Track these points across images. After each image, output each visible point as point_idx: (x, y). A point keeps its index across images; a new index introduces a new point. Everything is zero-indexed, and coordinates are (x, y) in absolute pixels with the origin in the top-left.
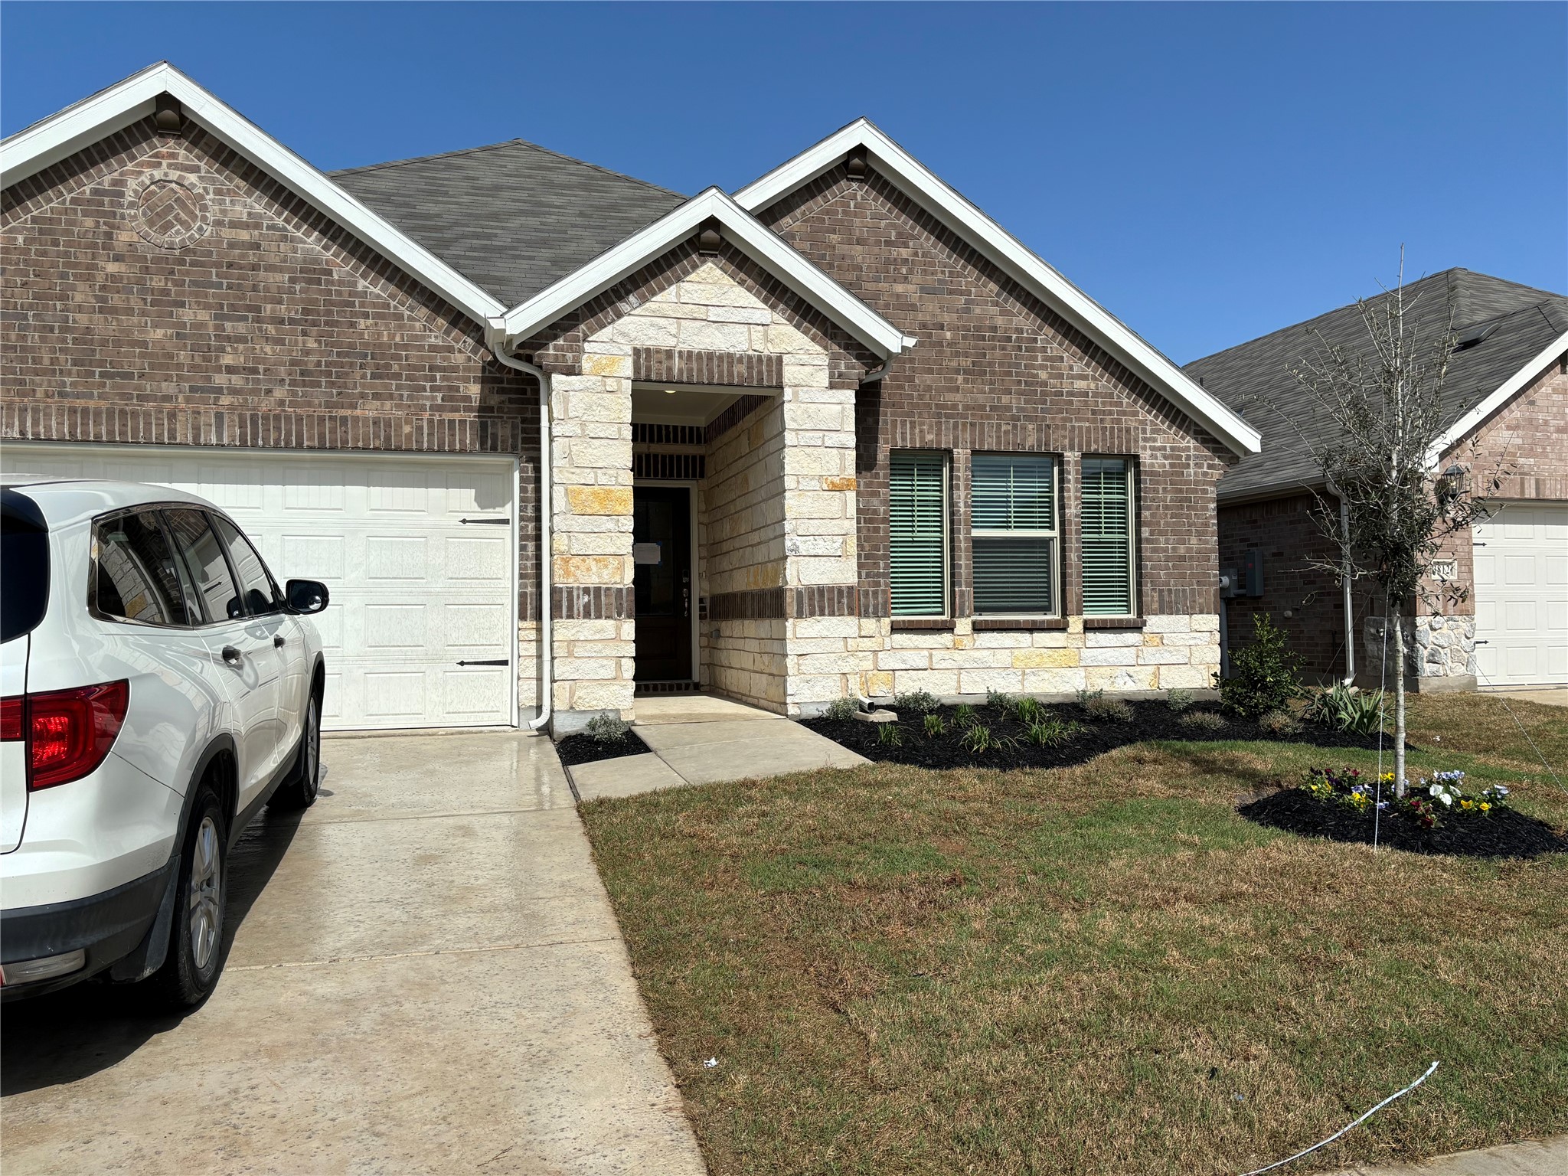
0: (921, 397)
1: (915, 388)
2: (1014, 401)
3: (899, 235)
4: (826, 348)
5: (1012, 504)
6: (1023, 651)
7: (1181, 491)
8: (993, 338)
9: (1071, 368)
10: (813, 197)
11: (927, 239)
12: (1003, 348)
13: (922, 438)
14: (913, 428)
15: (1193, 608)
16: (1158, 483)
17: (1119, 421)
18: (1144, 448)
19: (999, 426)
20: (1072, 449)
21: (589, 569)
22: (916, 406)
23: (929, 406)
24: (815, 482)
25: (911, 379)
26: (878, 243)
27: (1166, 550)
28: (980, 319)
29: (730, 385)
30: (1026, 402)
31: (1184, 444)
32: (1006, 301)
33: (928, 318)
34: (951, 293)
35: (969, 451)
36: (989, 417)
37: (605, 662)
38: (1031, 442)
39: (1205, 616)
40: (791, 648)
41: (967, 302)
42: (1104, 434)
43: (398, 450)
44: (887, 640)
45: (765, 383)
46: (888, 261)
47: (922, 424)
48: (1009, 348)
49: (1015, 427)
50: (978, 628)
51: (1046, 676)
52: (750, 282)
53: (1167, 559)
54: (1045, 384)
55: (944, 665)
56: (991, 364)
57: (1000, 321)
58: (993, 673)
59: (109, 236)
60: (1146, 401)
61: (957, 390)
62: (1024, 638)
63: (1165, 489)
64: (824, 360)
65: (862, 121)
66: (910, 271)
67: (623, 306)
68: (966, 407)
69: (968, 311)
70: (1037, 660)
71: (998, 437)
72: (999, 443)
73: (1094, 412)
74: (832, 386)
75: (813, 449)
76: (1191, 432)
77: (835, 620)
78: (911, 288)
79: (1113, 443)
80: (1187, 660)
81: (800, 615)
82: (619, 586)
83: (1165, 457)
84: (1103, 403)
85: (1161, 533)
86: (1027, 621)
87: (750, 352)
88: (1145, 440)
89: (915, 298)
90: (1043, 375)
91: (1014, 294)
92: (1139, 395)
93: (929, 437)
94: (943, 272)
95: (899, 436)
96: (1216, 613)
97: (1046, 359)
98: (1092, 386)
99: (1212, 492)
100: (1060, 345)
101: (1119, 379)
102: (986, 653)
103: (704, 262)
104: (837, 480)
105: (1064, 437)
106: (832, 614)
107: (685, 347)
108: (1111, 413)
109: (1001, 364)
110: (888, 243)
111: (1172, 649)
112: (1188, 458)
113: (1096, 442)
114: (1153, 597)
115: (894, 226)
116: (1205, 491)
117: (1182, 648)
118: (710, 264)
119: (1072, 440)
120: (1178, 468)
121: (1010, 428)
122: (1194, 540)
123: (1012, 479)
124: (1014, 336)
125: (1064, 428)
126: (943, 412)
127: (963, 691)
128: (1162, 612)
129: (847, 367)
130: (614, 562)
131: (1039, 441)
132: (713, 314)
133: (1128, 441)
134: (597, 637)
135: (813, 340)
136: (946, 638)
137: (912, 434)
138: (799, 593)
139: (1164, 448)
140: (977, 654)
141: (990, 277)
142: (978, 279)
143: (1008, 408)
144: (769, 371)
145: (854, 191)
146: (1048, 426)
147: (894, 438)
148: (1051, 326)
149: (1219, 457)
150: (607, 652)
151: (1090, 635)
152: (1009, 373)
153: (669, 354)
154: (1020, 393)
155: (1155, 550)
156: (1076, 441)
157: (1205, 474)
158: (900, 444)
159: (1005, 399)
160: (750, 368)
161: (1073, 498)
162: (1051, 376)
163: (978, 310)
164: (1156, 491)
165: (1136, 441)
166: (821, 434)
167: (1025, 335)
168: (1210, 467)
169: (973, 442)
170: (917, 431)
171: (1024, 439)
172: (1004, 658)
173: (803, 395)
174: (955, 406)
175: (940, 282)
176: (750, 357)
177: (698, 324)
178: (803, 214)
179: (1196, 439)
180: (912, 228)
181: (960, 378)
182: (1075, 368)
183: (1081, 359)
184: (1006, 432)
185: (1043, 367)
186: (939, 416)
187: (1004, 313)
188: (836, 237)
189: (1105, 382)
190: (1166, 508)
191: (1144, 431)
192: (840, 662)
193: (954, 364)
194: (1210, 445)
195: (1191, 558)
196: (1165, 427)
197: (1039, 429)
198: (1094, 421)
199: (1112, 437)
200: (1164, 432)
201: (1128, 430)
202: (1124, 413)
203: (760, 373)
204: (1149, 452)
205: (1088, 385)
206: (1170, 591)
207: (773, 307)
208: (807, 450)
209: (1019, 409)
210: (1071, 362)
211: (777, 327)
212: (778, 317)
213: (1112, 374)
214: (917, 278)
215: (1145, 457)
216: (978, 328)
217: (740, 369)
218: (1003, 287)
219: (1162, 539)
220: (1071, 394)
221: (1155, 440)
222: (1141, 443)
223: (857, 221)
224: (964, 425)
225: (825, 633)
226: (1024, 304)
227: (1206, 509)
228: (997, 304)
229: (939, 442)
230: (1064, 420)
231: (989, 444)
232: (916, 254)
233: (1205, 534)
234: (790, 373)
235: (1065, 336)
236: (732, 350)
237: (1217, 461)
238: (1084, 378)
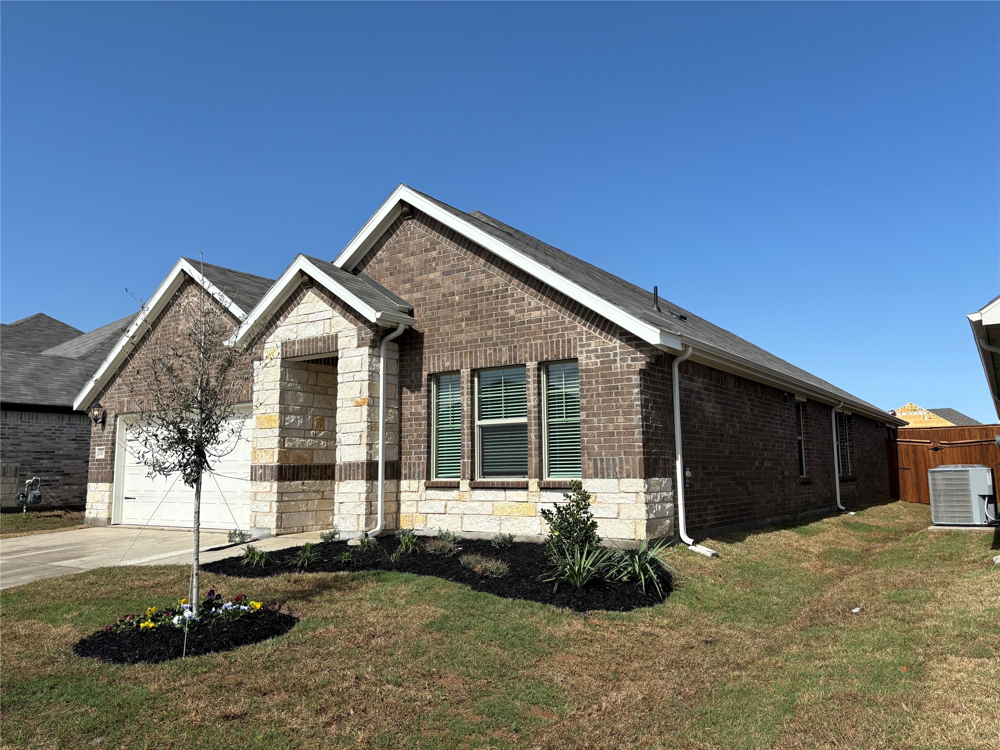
0: (443, 340)
1: (440, 335)
2: (494, 333)
3: (432, 244)
4: (356, 325)
5: (503, 402)
6: (500, 503)
7: (610, 381)
8: (481, 295)
9: (530, 304)
10: (391, 236)
11: (446, 242)
12: (488, 300)
13: (444, 365)
14: (438, 360)
15: (621, 473)
16: (591, 377)
17: (562, 335)
18: (581, 352)
19: (485, 351)
20: (531, 360)
21: (262, 456)
22: (439, 346)
23: (447, 345)
24: (350, 402)
25: (438, 330)
26: (421, 252)
27: (598, 428)
28: (474, 284)
29: (317, 354)
30: (502, 332)
31: (611, 345)
32: (489, 268)
33: (446, 290)
34: (458, 271)
35: (469, 370)
36: (480, 346)
37: (266, 503)
38: (505, 359)
39: (631, 480)
40: (337, 498)
41: (467, 275)
42: (552, 346)
43: (242, 402)
44: (423, 494)
45: (331, 350)
46: (426, 261)
47: (443, 356)
48: (491, 299)
49: (495, 350)
50: (474, 487)
51: (515, 522)
52: (325, 297)
53: (600, 435)
54: (513, 318)
55: (455, 511)
56: (481, 312)
57: (486, 283)
58: (482, 518)
59: (177, 327)
60: (582, 317)
61: (462, 332)
62: (501, 494)
63: (597, 382)
64: (354, 332)
65: (402, 185)
66: (437, 265)
67: (278, 323)
68: (467, 342)
69: (467, 280)
70: (509, 510)
71: (486, 359)
72: (486, 362)
73: (545, 332)
74: (359, 346)
75: (349, 383)
76: (618, 334)
78: (438, 274)
79: (558, 352)
80: (616, 516)
81: (340, 480)
82: (272, 464)
83: (597, 357)
84: (551, 324)
85: (594, 415)
86: (498, 483)
87: (325, 335)
88: (582, 346)
89: (439, 281)
90: (512, 312)
91: (494, 263)
92: (577, 314)
93: (447, 364)
94: (454, 260)
95: (431, 366)
96: (641, 478)
97: (513, 301)
98: (544, 313)
99: (636, 380)
100: (522, 289)
101: (562, 305)
102: (478, 504)
103: (307, 292)
104: (359, 400)
105: (526, 352)
106: (354, 479)
107: (299, 338)
108: (557, 330)
109: (487, 310)
110: (427, 250)
111: (604, 506)
112: (615, 355)
113: (547, 352)
114: (589, 464)
115: (428, 240)
116: (629, 380)
117: (612, 506)
118: (309, 293)
119: (531, 354)
120: (607, 364)
121: (492, 351)
122: (621, 419)
123: (503, 385)
124: (494, 290)
125: (526, 346)
126: (455, 347)
127: (464, 530)
128: (596, 476)
129: (365, 334)
130: (271, 452)
131: (510, 357)
132: (311, 318)
133: (569, 349)
134: (264, 491)
135: (350, 322)
136: (454, 493)
137: (439, 363)
138: (341, 466)
139: (596, 350)
140: (473, 504)
141: (480, 255)
142: (473, 259)
143: (491, 339)
144: (332, 345)
145: (411, 225)
146: (515, 347)
147: (429, 367)
148: (517, 278)
149: (640, 351)
150: (267, 498)
151: (544, 493)
152: (491, 315)
153: (294, 342)
154: (498, 327)
155: (589, 429)
156: (534, 354)
157: (629, 366)
158: (432, 371)
159: (489, 333)
160: (324, 343)
161: (532, 394)
162: (517, 312)
163: (473, 278)
164: (590, 383)
165: (575, 348)
166: (352, 374)
167: (501, 288)
168: (633, 360)
169: (471, 364)
170: (441, 361)
171: (501, 358)
172: (488, 508)
173: (346, 354)
174: (461, 343)
175: (453, 266)
176: (324, 337)
177: (305, 324)
178: (387, 247)
179: (621, 340)
180: (438, 238)
181: (464, 324)
182: (532, 304)
183: (536, 296)
184: (491, 354)
185: (512, 307)
186: (452, 350)
187: (489, 276)
188: (401, 255)
189: (553, 309)
190: (599, 395)
191: (581, 340)
192: (357, 508)
193: (460, 316)
194: (633, 343)
195: (619, 433)
196: (597, 334)
197: (510, 350)
198: (545, 338)
199: (558, 348)
200: (596, 338)
201: (569, 341)
202: (566, 329)
203: (329, 345)
204: (585, 355)
205: (541, 314)
206: (602, 460)
207: (334, 308)
208: (348, 384)
209: (498, 338)
210: (530, 300)
211: (335, 318)
212: (336, 313)
213: (557, 303)
214: (440, 268)
215: (582, 358)
216: (473, 290)
217: (320, 344)
218: (487, 260)
219: (596, 419)
220: (530, 322)
221: (589, 345)
222: (578, 349)
223: (411, 243)
224: (466, 353)
225: (351, 490)
226: (500, 268)
227: (631, 393)
228: (484, 272)
229: (452, 366)
230: (526, 340)
231: (481, 363)
232: (440, 253)
233: (630, 413)
234: (341, 343)
235: (525, 283)
236: (317, 335)
237: (639, 355)
238: (538, 309)
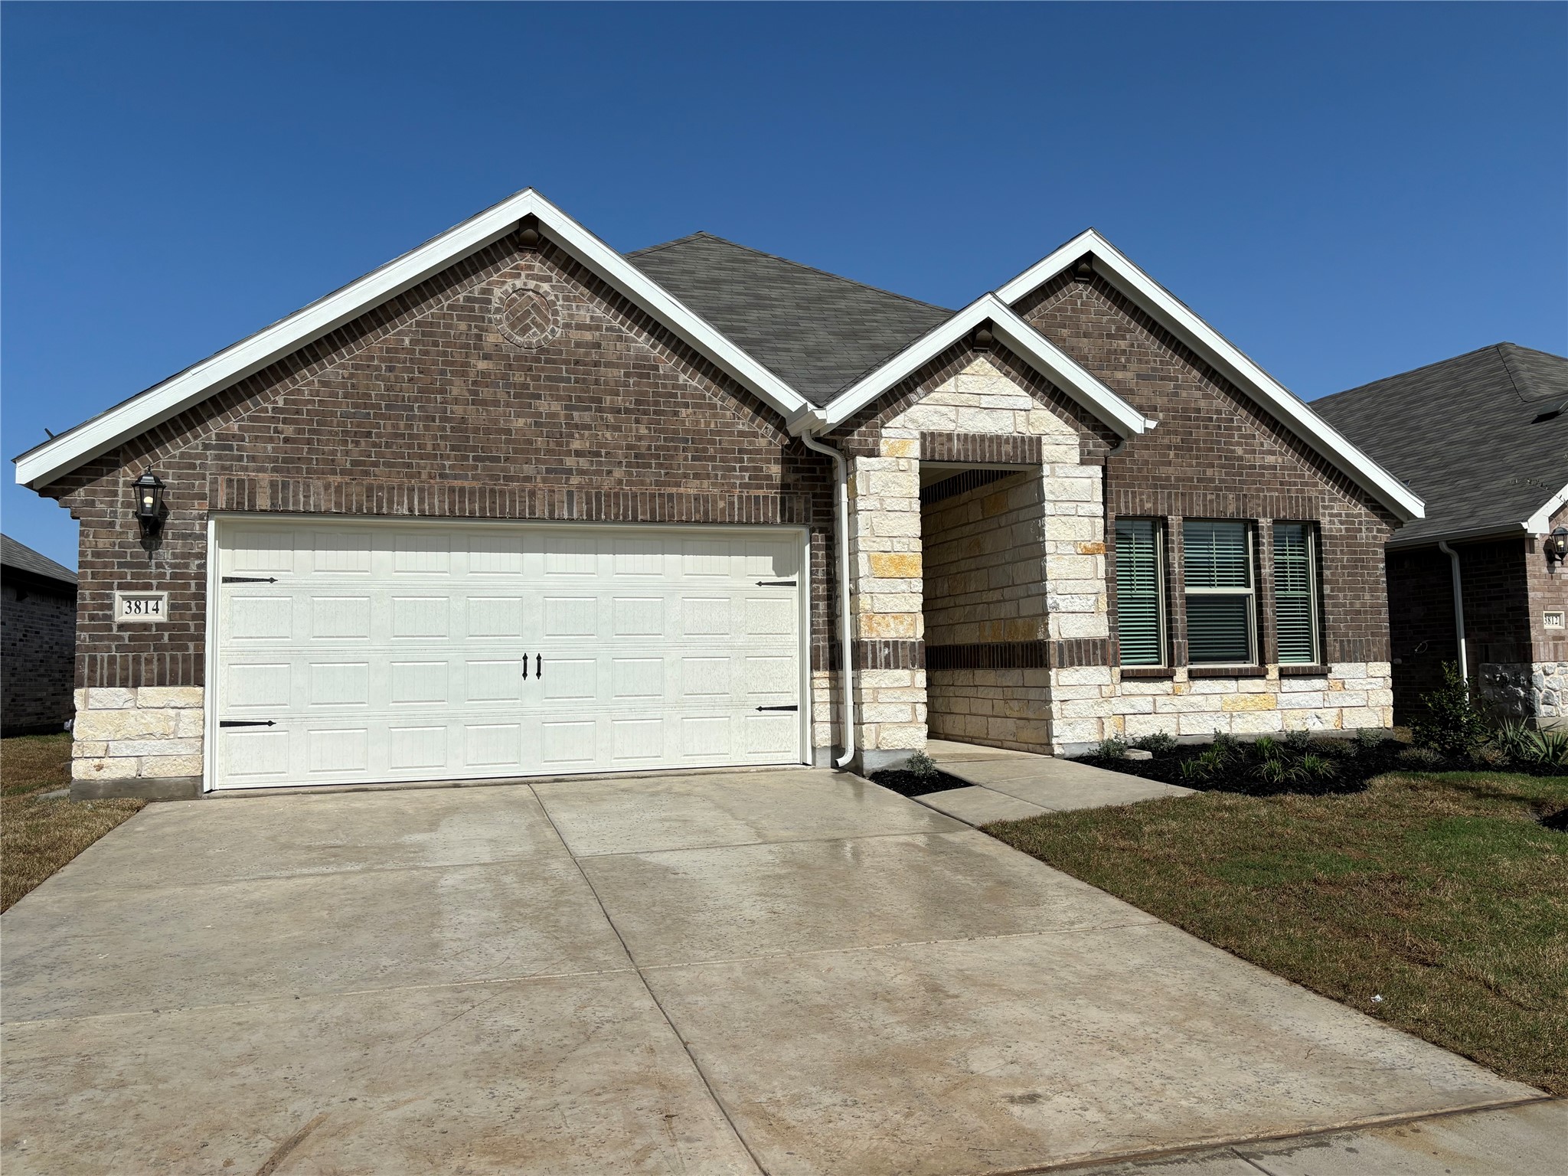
0: (1140, 470)
1: (1134, 462)
2: (1216, 474)
3: (1118, 329)
4: (1077, 430)
5: (1215, 565)
6: (1231, 696)
7: (1355, 553)
8: (1197, 419)
9: (1262, 445)
10: (1047, 297)
11: (1141, 332)
12: (1206, 427)
13: (1142, 506)
14: (1134, 497)
15: (1368, 656)
16: (1336, 545)
17: (1302, 491)
18: (1324, 515)
19: (1205, 495)
20: (1265, 516)
21: (888, 626)
22: (1136, 478)
23: (1146, 478)
24: (1070, 547)
25: (1131, 454)
26: (1101, 336)
27: (1344, 605)
28: (1187, 402)
29: (999, 462)
30: (1227, 474)
31: (1356, 511)
32: (1207, 386)
33: (1144, 401)
34: (1162, 379)
35: (1181, 517)
36: (1196, 488)
37: (903, 707)
38: (1231, 510)
39: (1378, 663)
40: (1056, 694)
41: (1176, 387)
42: (1290, 502)
43: (714, 522)
44: (1118, 687)
45: (1028, 461)
46: (1109, 352)
47: (1141, 494)
48: (1211, 427)
49: (1218, 496)
50: (1193, 676)
51: (1250, 718)
52: (1014, 373)
53: (1346, 613)
54: (1241, 459)
55: (1166, 709)
56: (1197, 441)
57: (1202, 404)
58: (1206, 716)
59: (479, 337)
60: (1324, 473)
61: (1169, 463)
62: (1231, 685)
63: (1342, 551)
64: (1075, 440)
65: (1090, 231)
66: (1128, 361)
67: (913, 397)
68: (1178, 479)
69: (1176, 394)
70: (1242, 704)
71: (1205, 506)
72: (1205, 510)
73: (1282, 483)
74: (1083, 463)
75: (1068, 517)
76: (1362, 501)
77: (1091, 669)
78: (1129, 375)
79: (1298, 511)
80: (1365, 703)
81: (1061, 666)
82: (912, 640)
83: (1342, 523)
84: (1289, 475)
85: (1340, 590)
86: (1233, 670)
87: (1015, 434)
88: (1324, 507)
89: (1132, 384)
90: (1239, 451)
91: (1214, 380)
92: (1319, 468)
93: (1148, 506)
94: (1155, 361)
95: (1122, 505)
96: (1387, 661)
97: (1241, 436)
98: (1280, 460)
99: (1381, 553)
100: (1252, 424)
101: (1301, 454)
102: (1200, 698)
103: (976, 357)
104: (1089, 545)
105: (1259, 505)
106: (1088, 664)
107: (962, 431)
108: (1295, 484)
109: (1205, 442)
110: (1109, 336)
111: (1352, 693)
112: (1360, 523)
113: (1284, 509)
114: (1335, 647)
115: (1113, 321)
116: (1375, 553)
117: (1361, 692)
118: (982, 359)
119: (1264, 508)
120: (1353, 532)
121: (1214, 497)
122: (1367, 596)
123: (1214, 543)
124: (1215, 416)
125: (1258, 497)
126: (1158, 484)
127: (1182, 733)
128: (1343, 660)
129: (1094, 446)
130: (908, 619)
131: (1238, 509)
132: (985, 402)
133: (1311, 509)
134: (895, 685)
135: (1066, 423)
136: (1167, 685)
137: (1134, 503)
138: (1060, 646)
139: (1340, 515)
140: (1193, 699)
141: (1193, 365)
142: (1184, 367)
143: (1212, 480)
144: (1031, 450)
145: (1080, 291)
146: (1245, 496)
147: (1119, 507)
148: (1245, 407)
149: (1386, 523)
150: (904, 698)
151: (1285, 682)
152: (1212, 450)
153: (949, 437)
154: (1223, 466)
155: (1335, 605)
156: (1268, 510)
157: (1375, 538)
158: (1123, 512)
159: (1209, 472)
160: (1015, 447)
161: (1267, 560)
162: (1246, 452)
163: (1184, 394)
164: (1334, 552)
165: (1317, 509)
166: (1074, 504)
167: (1224, 416)
168: (1379, 531)
169: (1184, 510)
170: (1138, 500)
171: (1226, 507)
172: (1215, 702)
173: (1059, 472)
174: (1168, 479)
175: (1154, 369)
176: (1015, 438)
177: (972, 410)
178: (1039, 311)
179: (1367, 507)
180: (1129, 323)
181: (1172, 453)
182: (1265, 445)
183: (1270, 437)
184: (1211, 501)
185: (1239, 444)
186: (1155, 486)
187: (1206, 396)
188: (1066, 331)
189: (1290, 457)
190: (1344, 567)
191: (1323, 500)
192: (1096, 707)
193: (1166, 441)
194: (1379, 512)
195: (1366, 612)
196: (1340, 496)
197: (1238, 499)
198: (1282, 491)
199: (1297, 506)
200: (1340, 501)
201: (1310, 499)
202: (1306, 484)
203: (1023, 451)
204: (1328, 518)
205: (1276, 460)
206: (1349, 641)
207: (1033, 395)
208: (1063, 518)
209: (1221, 481)
210: (1262, 440)
211: (1037, 411)
212: (1037, 404)
213: (1295, 450)
214: (1134, 366)
215: (1325, 522)
216: (1185, 410)
217: (1007, 448)
218: (1204, 374)
219: (1341, 595)
220: (1262, 467)
221: (1332, 508)
222: (1321, 511)
223: (1083, 317)
224: (1176, 494)
225: (1083, 681)
226: (1221, 389)
227: (1377, 568)
228: (1199, 389)
229: (1156, 510)
230: (1258, 490)
231: (1198, 511)
232: (1132, 345)
233: (1376, 590)
234: (1048, 451)
235: (1256, 416)
236: (1000, 433)
237: (1384, 526)
238: (1272, 453)
